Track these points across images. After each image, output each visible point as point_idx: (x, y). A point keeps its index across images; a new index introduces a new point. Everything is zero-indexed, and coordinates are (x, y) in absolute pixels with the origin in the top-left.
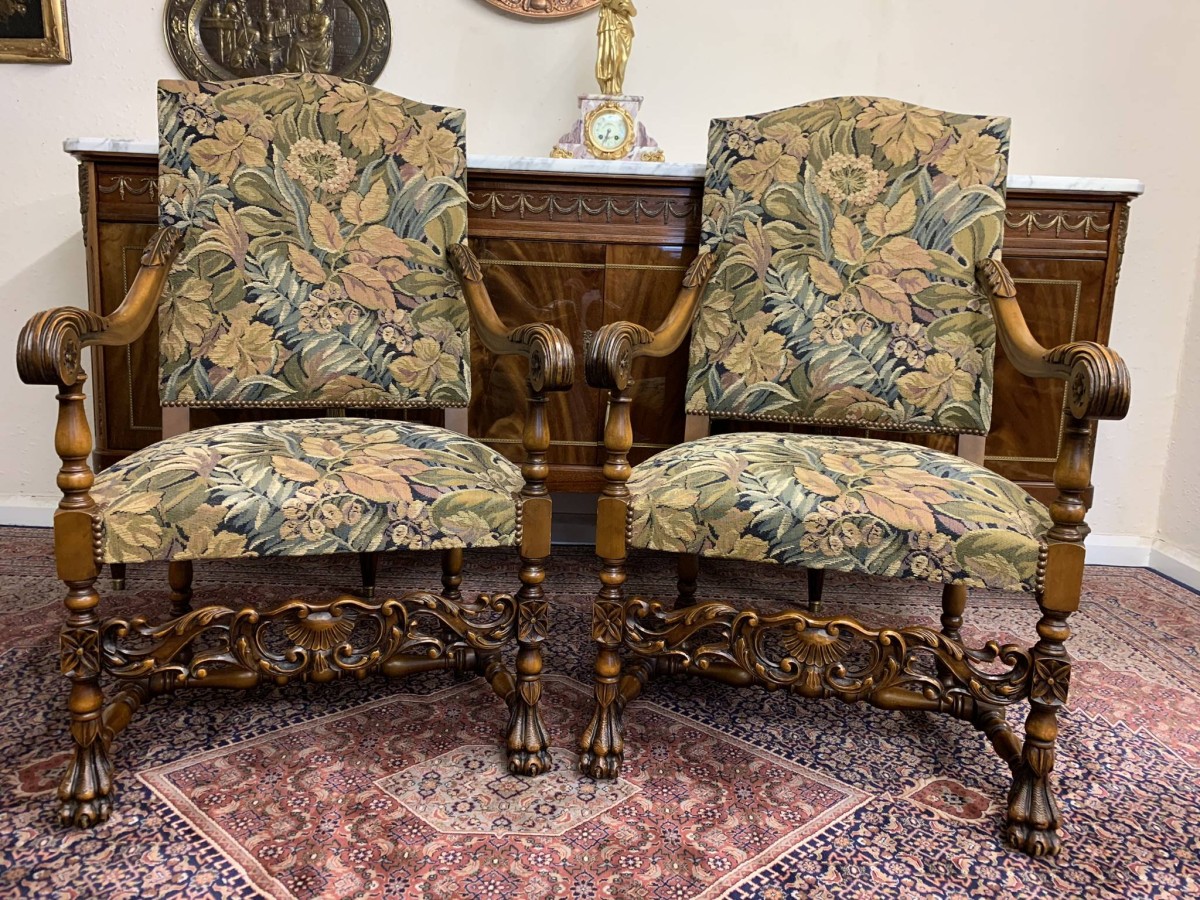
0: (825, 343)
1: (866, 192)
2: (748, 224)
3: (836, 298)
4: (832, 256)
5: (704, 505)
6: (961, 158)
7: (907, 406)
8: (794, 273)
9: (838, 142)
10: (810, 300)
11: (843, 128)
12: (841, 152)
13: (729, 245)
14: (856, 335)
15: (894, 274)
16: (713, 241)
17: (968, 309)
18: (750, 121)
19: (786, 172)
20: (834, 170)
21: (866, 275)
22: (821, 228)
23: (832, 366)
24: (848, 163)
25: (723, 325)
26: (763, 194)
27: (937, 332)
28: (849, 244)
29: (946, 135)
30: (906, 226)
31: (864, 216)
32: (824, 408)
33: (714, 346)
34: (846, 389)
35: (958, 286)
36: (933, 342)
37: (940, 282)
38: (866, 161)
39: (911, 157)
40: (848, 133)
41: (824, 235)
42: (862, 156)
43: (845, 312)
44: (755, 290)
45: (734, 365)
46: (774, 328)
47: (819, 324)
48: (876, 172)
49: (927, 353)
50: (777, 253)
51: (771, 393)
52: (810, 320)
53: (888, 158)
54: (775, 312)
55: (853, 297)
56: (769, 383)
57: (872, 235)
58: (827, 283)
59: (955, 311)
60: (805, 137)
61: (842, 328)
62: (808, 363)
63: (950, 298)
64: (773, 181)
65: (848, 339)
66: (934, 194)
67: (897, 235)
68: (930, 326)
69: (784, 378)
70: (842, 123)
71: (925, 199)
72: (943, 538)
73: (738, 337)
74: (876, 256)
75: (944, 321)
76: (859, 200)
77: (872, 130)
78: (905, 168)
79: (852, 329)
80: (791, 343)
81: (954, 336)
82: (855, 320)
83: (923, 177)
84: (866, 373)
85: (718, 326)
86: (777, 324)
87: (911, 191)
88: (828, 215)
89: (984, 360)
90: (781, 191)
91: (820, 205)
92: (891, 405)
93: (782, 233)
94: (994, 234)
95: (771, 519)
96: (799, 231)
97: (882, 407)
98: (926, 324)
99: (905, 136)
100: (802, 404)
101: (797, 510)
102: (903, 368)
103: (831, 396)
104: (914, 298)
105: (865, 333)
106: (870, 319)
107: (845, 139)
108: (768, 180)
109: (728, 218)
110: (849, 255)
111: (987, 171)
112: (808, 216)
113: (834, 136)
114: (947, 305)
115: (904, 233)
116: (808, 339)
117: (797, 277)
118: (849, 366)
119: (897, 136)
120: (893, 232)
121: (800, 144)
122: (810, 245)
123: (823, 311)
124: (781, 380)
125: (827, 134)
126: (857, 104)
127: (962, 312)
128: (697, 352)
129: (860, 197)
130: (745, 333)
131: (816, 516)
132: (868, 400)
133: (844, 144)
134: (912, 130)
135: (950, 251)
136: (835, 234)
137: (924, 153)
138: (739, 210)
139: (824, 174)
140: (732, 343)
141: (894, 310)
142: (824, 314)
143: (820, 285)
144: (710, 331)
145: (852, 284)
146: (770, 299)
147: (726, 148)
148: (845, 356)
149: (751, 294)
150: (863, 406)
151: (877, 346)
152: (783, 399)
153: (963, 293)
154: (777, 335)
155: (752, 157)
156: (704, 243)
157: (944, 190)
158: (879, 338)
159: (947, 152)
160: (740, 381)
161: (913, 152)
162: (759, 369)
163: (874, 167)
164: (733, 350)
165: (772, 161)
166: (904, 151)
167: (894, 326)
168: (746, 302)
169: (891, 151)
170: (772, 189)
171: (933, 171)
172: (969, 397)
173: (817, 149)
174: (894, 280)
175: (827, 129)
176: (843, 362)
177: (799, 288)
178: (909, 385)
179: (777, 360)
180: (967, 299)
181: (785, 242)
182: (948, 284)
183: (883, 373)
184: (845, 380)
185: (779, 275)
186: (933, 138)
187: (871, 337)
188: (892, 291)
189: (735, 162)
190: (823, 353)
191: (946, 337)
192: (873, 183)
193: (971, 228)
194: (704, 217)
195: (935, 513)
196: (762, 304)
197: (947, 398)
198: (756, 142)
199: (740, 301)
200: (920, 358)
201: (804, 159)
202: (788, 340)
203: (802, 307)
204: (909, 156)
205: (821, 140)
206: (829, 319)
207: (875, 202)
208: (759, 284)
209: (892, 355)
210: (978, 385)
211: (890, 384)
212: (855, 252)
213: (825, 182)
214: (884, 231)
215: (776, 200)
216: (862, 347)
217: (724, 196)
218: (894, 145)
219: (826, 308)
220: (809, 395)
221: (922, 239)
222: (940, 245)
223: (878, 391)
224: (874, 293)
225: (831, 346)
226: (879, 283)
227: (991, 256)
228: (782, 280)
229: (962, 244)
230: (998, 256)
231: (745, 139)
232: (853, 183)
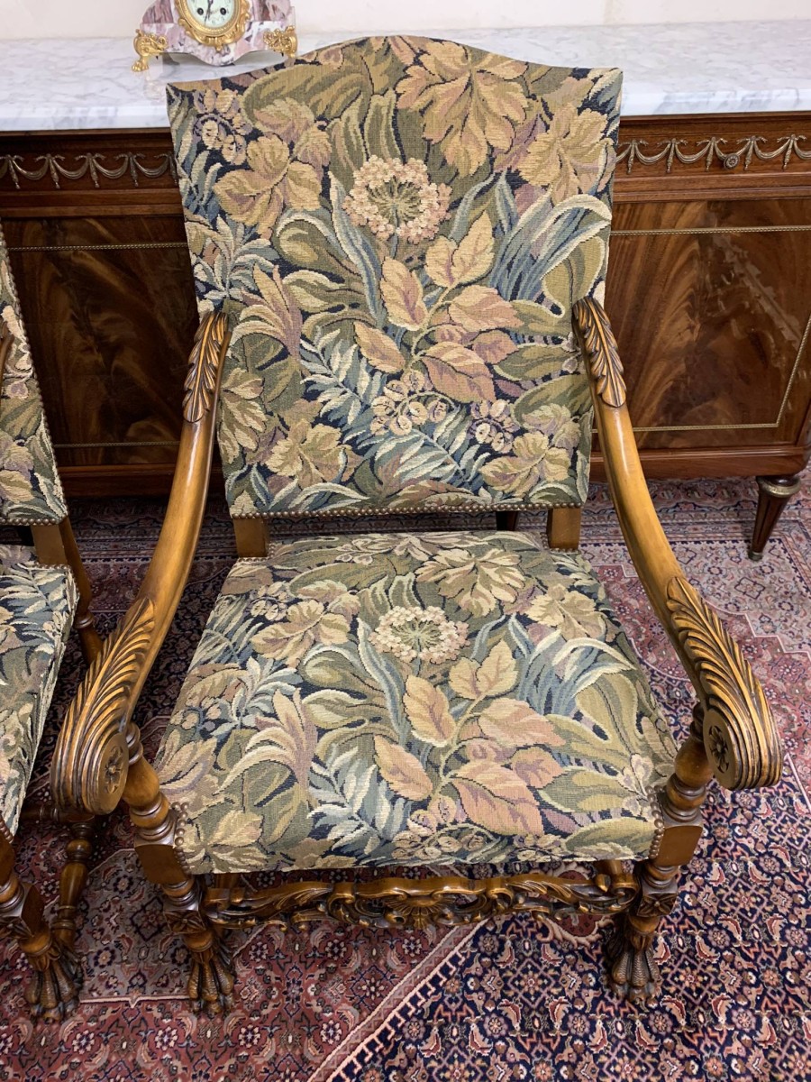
0: (391, 434)
1: (422, 221)
2: (261, 279)
3: (398, 376)
4: (386, 320)
5: (271, 839)
6: (554, 155)
7: (494, 494)
8: (338, 346)
9: (374, 139)
10: (364, 381)
11: (378, 108)
12: (380, 156)
13: (238, 305)
14: (428, 422)
15: (470, 341)
16: (212, 295)
17: (564, 373)
18: (229, 95)
19: (303, 192)
20: (372, 187)
21: (434, 343)
22: (365, 280)
23: (403, 460)
24: (391, 174)
25: (255, 418)
26: (273, 229)
27: (527, 407)
28: (407, 301)
29: (532, 116)
30: (481, 269)
31: (422, 258)
32: (399, 501)
33: (250, 444)
34: (423, 483)
35: (552, 346)
36: (521, 421)
37: (528, 344)
38: (417, 170)
39: (483, 158)
40: (387, 120)
41: (371, 290)
42: (412, 160)
43: (411, 393)
44: (289, 372)
45: (281, 467)
46: (324, 420)
47: (380, 411)
48: (433, 186)
49: (515, 435)
50: (312, 319)
51: (334, 494)
52: (368, 407)
53: (450, 162)
54: (320, 399)
55: (419, 375)
56: (328, 484)
57: (436, 287)
58: (384, 357)
59: (547, 378)
60: (322, 128)
61: (409, 414)
62: (373, 458)
63: (540, 363)
64: (284, 208)
65: (419, 428)
66: (518, 218)
67: (469, 284)
68: (518, 401)
69: (346, 477)
70: (376, 100)
71: (506, 226)
72: (551, 838)
73: (278, 433)
74: (444, 316)
75: (534, 394)
76: (413, 234)
77: (422, 112)
78: (474, 178)
79: (421, 414)
80: (348, 438)
81: (547, 410)
82: (424, 404)
83: (501, 190)
84: (444, 464)
85: (249, 419)
86: (326, 414)
87: (485, 215)
88: (372, 259)
89: (581, 429)
90: (299, 223)
91: (359, 245)
92: (476, 493)
93: (314, 289)
94: (596, 263)
95: (354, 843)
96: (335, 286)
97: (465, 496)
98: (513, 400)
99: (471, 122)
100: (372, 500)
101: (384, 831)
102: (487, 454)
103: (406, 491)
104: (497, 369)
105: (439, 419)
106: (442, 401)
107: (382, 133)
108: (276, 207)
109: (230, 265)
110: (409, 318)
111: (588, 171)
112: (345, 262)
113: (366, 127)
114: (536, 373)
115: (479, 281)
116: (369, 431)
117: (342, 352)
118: (424, 458)
119: (460, 122)
120: (465, 280)
121: (314, 140)
122: (354, 306)
123: (383, 394)
124: (344, 480)
125: (355, 122)
126: (395, 58)
127: (556, 379)
128: (230, 452)
129: (415, 230)
130: (288, 428)
131: (407, 834)
132: (448, 491)
133: (383, 141)
134: (482, 110)
135: (541, 299)
136: (385, 287)
137: (501, 152)
138: (242, 254)
139: (359, 195)
140: (272, 441)
141: (472, 386)
142: (384, 399)
143: (375, 361)
144: (240, 425)
145: (417, 358)
146: (312, 383)
147: (201, 147)
148: (416, 448)
149: (284, 375)
150: (444, 497)
151: (456, 431)
152: (350, 498)
153: (558, 353)
154: (329, 429)
155: (245, 166)
156: (202, 298)
157: (530, 211)
158: (457, 422)
159: (534, 148)
160: (293, 484)
161: (485, 150)
162: (314, 470)
163: (430, 180)
164: (275, 449)
165: (277, 172)
166: (472, 149)
167: (473, 406)
168: (280, 387)
169: (453, 149)
170: (285, 220)
171: (515, 181)
172: (563, 474)
173: (343, 152)
174: (470, 348)
175: (353, 113)
176: (416, 455)
177: (347, 366)
178: (494, 473)
179: (335, 457)
180: (562, 360)
181: (319, 303)
182: (539, 344)
183: (464, 463)
184: (421, 473)
185: (318, 351)
186: (513, 123)
187: (446, 423)
188: (468, 362)
189: (221, 173)
190: (389, 446)
191: (537, 413)
192: (430, 206)
193: (567, 262)
194: (194, 259)
195: (543, 806)
196: (302, 390)
197: (540, 480)
198: (248, 138)
199: (272, 386)
200: (506, 441)
201: (326, 169)
202: (344, 434)
203: (355, 391)
204: (478, 158)
205: (347, 135)
206: (393, 404)
207: (436, 236)
208: (293, 362)
209: (473, 442)
210: (574, 459)
211: (473, 474)
212: (416, 312)
213: (363, 208)
214: (452, 279)
215: (295, 238)
216: (437, 435)
217: (215, 229)
218: (456, 139)
219: (385, 390)
220: (380, 493)
221: (504, 287)
222: (528, 293)
223: (460, 482)
224: (446, 368)
225: (398, 437)
226: (452, 353)
227: (591, 293)
228: (324, 355)
229: (555, 287)
230: (600, 294)
231: (229, 132)
232: (403, 207)
